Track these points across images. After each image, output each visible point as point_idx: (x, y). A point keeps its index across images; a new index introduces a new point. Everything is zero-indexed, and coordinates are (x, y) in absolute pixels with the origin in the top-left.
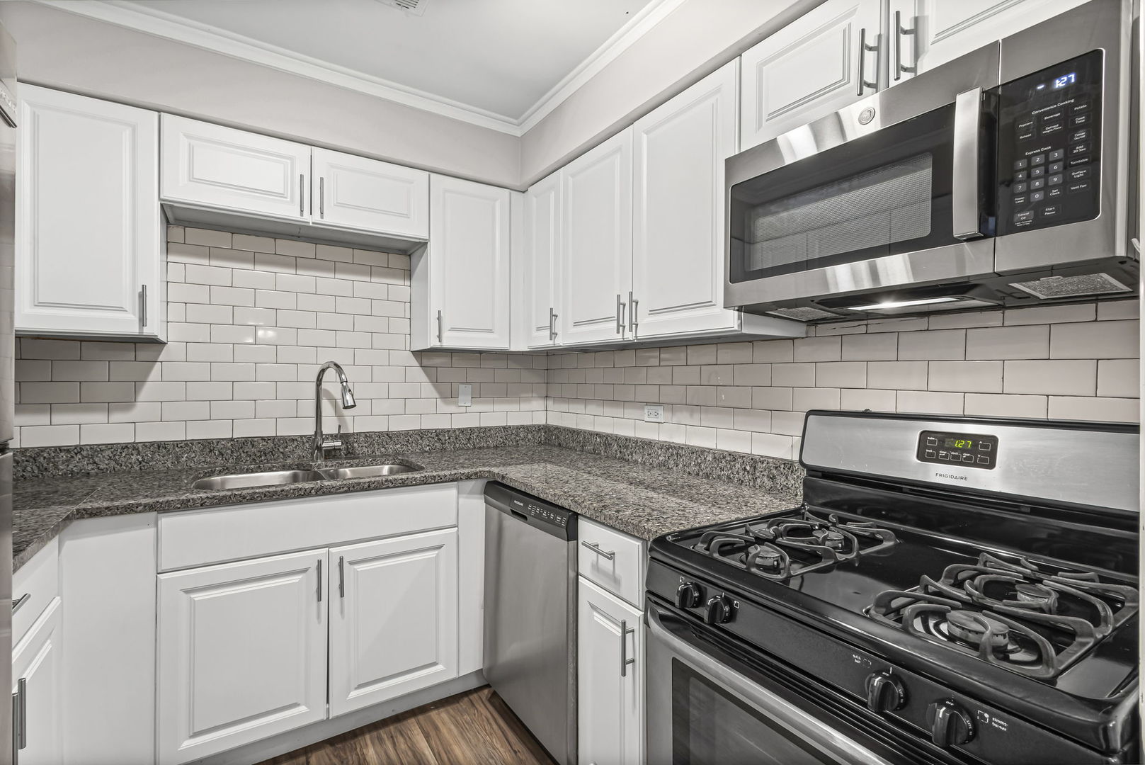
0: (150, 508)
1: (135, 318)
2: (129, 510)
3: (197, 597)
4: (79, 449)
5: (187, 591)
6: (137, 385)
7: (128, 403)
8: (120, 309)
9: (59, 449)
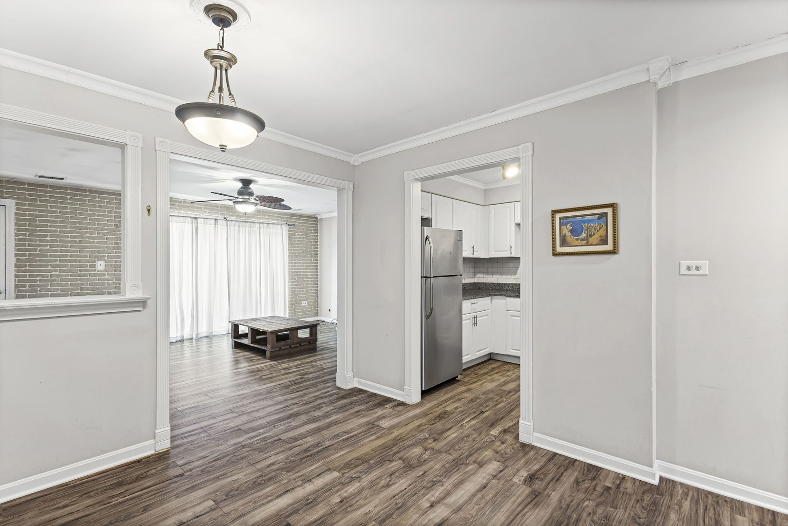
0: (505, 295)
1: (510, 253)
2: (501, 295)
3: (513, 317)
4: (506, 284)
5: (512, 316)
6: (517, 268)
7: (515, 273)
8: (507, 251)
9: (503, 284)
